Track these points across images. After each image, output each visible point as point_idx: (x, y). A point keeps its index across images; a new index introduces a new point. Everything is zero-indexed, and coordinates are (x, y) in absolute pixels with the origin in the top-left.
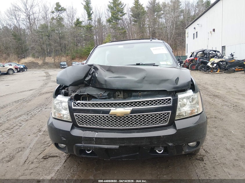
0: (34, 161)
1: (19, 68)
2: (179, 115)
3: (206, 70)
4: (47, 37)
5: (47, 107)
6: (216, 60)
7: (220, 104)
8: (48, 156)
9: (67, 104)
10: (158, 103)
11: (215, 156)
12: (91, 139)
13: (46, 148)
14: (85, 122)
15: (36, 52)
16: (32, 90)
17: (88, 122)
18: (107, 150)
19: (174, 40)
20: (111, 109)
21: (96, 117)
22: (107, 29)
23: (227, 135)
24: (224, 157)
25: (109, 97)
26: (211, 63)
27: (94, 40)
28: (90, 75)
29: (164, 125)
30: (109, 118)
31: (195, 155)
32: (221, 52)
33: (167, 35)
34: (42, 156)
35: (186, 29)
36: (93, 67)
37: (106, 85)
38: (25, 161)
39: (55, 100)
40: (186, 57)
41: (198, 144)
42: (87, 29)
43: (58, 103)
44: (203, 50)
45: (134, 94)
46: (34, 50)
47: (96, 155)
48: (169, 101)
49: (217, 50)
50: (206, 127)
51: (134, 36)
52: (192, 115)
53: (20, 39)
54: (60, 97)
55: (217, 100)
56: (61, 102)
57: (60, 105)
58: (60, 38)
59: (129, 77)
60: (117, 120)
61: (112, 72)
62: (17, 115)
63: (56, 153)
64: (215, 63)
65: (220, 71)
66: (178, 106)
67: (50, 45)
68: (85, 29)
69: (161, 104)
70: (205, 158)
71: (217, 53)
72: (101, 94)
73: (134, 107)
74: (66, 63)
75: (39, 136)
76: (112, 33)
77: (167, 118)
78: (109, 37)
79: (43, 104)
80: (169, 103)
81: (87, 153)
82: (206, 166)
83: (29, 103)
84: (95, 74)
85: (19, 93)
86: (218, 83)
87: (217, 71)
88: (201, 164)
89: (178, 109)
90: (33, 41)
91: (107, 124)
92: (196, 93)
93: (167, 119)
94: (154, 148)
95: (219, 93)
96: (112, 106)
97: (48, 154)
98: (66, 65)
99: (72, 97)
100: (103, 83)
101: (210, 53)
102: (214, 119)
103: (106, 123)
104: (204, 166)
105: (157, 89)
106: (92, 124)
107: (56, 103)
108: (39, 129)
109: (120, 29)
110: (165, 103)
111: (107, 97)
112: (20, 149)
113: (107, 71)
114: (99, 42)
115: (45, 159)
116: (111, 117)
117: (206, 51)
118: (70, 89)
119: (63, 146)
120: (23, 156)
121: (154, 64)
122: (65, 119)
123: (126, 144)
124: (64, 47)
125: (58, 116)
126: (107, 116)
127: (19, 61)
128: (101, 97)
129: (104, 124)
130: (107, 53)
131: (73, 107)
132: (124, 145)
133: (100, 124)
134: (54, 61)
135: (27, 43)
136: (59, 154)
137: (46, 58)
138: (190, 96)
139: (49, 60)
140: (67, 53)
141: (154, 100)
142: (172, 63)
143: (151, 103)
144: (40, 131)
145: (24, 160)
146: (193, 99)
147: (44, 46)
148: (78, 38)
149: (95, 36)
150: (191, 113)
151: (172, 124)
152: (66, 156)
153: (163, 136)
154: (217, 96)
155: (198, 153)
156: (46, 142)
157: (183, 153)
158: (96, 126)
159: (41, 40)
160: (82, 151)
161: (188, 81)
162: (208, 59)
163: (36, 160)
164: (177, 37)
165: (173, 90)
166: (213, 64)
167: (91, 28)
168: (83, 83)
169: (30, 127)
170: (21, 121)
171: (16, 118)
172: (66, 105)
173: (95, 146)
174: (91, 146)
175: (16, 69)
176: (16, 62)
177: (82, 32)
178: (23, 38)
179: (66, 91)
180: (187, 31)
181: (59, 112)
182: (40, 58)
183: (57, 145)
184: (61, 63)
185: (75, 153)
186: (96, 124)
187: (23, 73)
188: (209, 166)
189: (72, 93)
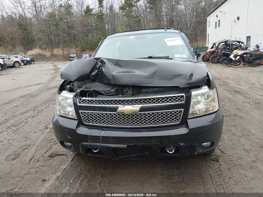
0: (40, 159)
1: (26, 61)
2: (193, 114)
3: (229, 63)
4: (55, 26)
5: (54, 103)
6: (240, 52)
7: (241, 101)
8: (54, 155)
9: (72, 100)
10: (170, 100)
11: (232, 157)
12: (98, 138)
13: (53, 145)
14: (91, 119)
15: (43, 43)
16: (39, 84)
17: (95, 120)
18: (114, 149)
19: (194, 29)
20: (118, 107)
21: (102, 114)
22: (120, 17)
23: (246, 135)
24: (241, 158)
25: (117, 94)
26: (234, 55)
27: (105, 30)
28: (96, 69)
29: (175, 124)
30: (117, 116)
31: (210, 155)
32: (245, 43)
33: (187, 24)
34: (48, 154)
35: (207, 17)
36: (99, 60)
37: (113, 80)
38: (31, 160)
39: (60, 96)
40: (207, 48)
41: (213, 144)
42: (98, 17)
43: (62, 100)
44: (225, 40)
45: (143, 90)
46: (41, 41)
47: (103, 155)
48: (181, 98)
49: (241, 41)
50: (221, 126)
51: (150, 25)
52: (207, 113)
53: (25, 29)
54: (65, 93)
55: (238, 96)
56: (66, 98)
57: (66, 101)
58: (69, 28)
59: (138, 72)
60: (125, 119)
61: (120, 66)
62: (23, 110)
63: (63, 152)
64: (238, 56)
65: (243, 65)
66: (191, 104)
67: (58, 35)
68: (96, 17)
69: (173, 101)
70: (221, 159)
71: (241, 44)
72: (108, 90)
73: (143, 104)
74: (75, 55)
75: (46, 133)
76: (125, 22)
77: (179, 116)
78: (122, 26)
79: (50, 99)
80: (181, 100)
81: (94, 152)
82: (221, 167)
83: (36, 99)
84: (102, 69)
85: (25, 87)
86: (240, 77)
87: (240, 65)
88: (216, 165)
89: (191, 107)
90: (40, 31)
91: (115, 122)
92: (211, 89)
93: (179, 118)
94: (164, 148)
95: (241, 88)
96: (120, 103)
97: (54, 153)
98: (76, 57)
99: (78, 94)
100: (110, 78)
101: (234, 44)
102: (233, 117)
103: (113, 121)
104: (219, 167)
105: (169, 86)
106: (99, 122)
107: (61, 100)
108: (46, 126)
109: (134, 17)
110: (177, 101)
111: (115, 93)
112: (26, 146)
113: (115, 65)
114: (111, 31)
115: (51, 157)
116: (119, 114)
117: (229, 42)
118: (76, 84)
119: (69, 145)
120: (29, 154)
121: (168, 57)
122: (70, 117)
123: (134, 144)
124: (73, 38)
125: (63, 113)
126: (114, 114)
127: (25, 53)
128: (109, 93)
129: (111, 122)
130: (118, 44)
131: (78, 104)
132: (132, 144)
133: (107, 122)
134: (63, 53)
135: (34, 33)
136: (66, 152)
137: (54, 50)
138: (205, 93)
139: (58, 51)
140: (76, 44)
141: (165, 97)
142: (188, 56)
143: (162, 100)
144: (46, 128)
145: (30, 158)
146: (208, 97)
147: (52, 37)
148: (89, 27)
149: (107, 25)
150: (206, 111)
151: (184, 123)
152: (73, 155)
153: (174, 135)
154: (238, 92)
155: (213, 154)
156: (52, 140)
157: (196, 153)
158: (103, 124)
159: (48, 30)
160: (89, 150)
161: (203, 77)
162: (230, 51)
163: (42, 158)
164: (197, 25)
165: (186, 87)
166: (235, 56)
167: (102, 16)
168: (89, 78)
169: (36, 123)
170: (28, 117)
171: (22, 114)
172: (71, 102)
173: (101, 145)
174: (97, 145)
175: (23, 61)
176: (22, 54)
177: (93, 21)
178: (29, 28)
179: (71, 86)
180: (209, 19)
181: (65, 108)
182: (48, 49)
183: (62, 143)
184: (71, 55)
185: (81, 152)
186: (103, 122)
187: (30, 65)
188: (224, 167)
189: (77, 89)
